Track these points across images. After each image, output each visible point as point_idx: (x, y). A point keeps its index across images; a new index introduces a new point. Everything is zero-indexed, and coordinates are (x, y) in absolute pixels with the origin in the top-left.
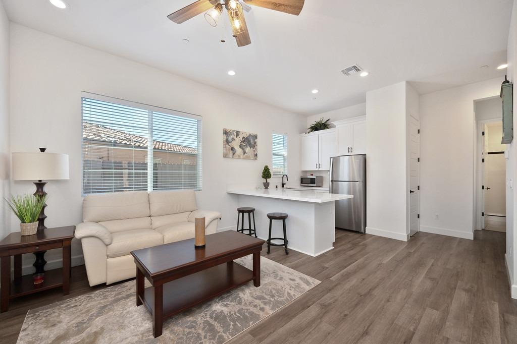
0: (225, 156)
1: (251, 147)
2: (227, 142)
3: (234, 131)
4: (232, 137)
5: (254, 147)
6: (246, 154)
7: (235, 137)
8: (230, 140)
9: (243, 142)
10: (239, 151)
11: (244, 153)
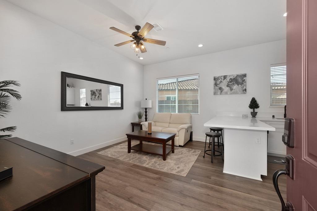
0: (215, 93)
1: (238, 85)
2: (216, 84)
3: (222, 76)
4: (220, 81)
5: (242, 84)
6: (233, 91)
7: (223, 80)
8: (218, 82)
9: (230, 82)
10: (226, 89)
11: (231, 90)
